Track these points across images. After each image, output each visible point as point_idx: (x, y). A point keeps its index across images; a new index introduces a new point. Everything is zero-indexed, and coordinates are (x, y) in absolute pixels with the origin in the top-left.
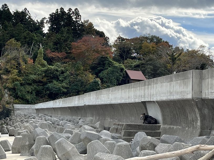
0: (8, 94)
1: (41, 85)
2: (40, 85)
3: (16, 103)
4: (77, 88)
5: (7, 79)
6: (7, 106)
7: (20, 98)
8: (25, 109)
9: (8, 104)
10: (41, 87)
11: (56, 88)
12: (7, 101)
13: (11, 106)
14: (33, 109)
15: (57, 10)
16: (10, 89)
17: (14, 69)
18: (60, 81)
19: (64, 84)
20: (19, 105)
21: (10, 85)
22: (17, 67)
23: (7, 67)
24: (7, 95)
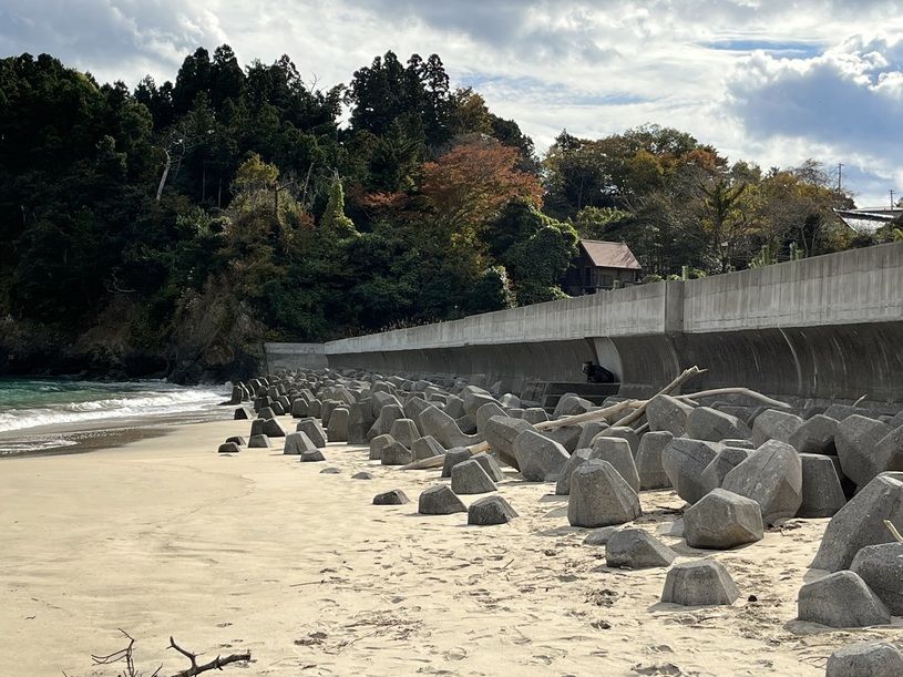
0: (248, 313)
1: (339, 288)
2: (336, 288)
3: (271, 340)
4: (442, 295)
5: (245, 273)
6: (249, 348)
7: (283, 325)
8: (298, 355)
9: (249, 341)
10: (339, 294)
11: (382, 296)
12: (246, 335)
13: (258, 346)
14: (318, 356)
15: (378, 59)
16: (252, 301)
17: (264, 243)
18: (392, 274)
19: (404, 285)
20: (279, 345)
21: (253, 290)
22: (270, 236)
23: (243, 238)
24: (245, 318)
